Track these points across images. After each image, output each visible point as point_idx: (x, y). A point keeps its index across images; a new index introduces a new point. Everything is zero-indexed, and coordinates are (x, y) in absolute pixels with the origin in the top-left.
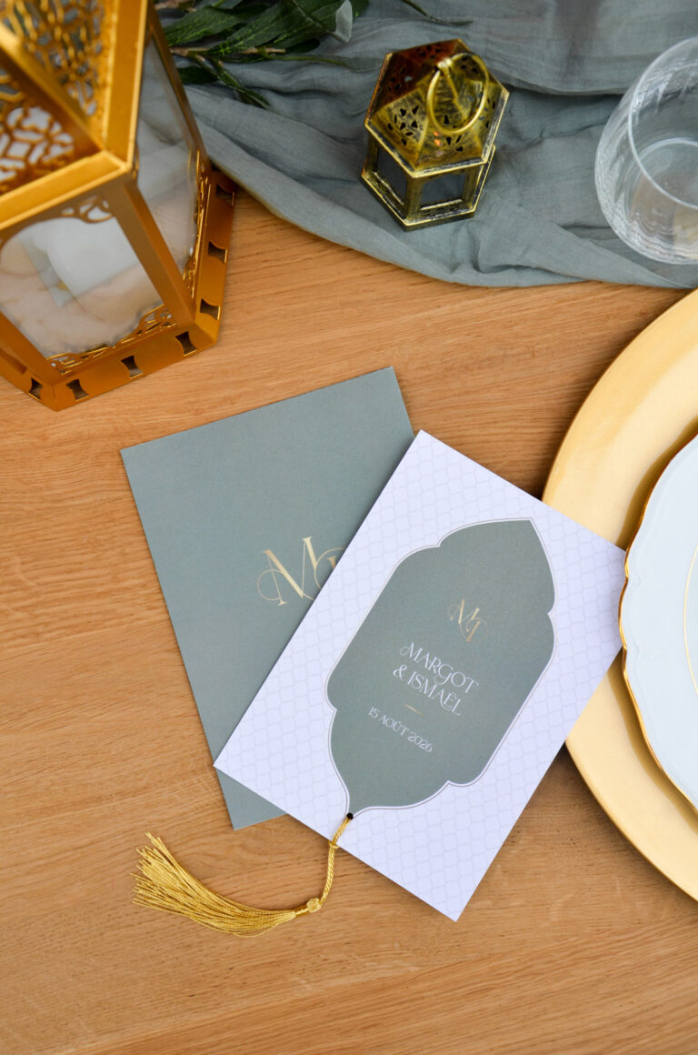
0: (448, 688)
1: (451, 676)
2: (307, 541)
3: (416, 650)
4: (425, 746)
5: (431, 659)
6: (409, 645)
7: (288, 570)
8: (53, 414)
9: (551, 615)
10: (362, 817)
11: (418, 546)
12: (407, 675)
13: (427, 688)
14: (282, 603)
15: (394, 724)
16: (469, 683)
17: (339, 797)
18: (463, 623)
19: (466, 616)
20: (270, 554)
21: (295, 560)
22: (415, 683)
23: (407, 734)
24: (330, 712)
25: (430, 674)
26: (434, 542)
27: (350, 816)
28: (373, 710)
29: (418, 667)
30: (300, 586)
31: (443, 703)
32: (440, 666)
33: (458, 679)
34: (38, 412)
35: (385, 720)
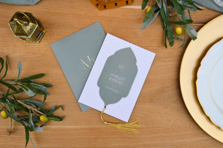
0: (120, 80)
1: (120, 78)
2: (88, 56)
3: (113, 74)
4: (117, 92)
5: (116, 76)
6: (111, 73)
7: (85, 62)
8: (99, 11)
9: (136, 64)
10: (107, 107)
11: (110, 55)
12: (112, 79)
13: (116, 81)
14: (85, 69)
15: (111, 89)
16: (123, 79)
17: (102, 104)
18: (121, 68)
19: (121, 66)
20: (81, 60)
21: (86, 61)
22: (113, 80)
23: (113, 90)
24: (98, 88)
25: (116, 78)
26: (113, 54)
27: (105, 107)
28: (106, 87)
29: (114, 77)
30: (88, 65)
31: (119, 83)
32: (118, 77)
33: (121, 78)
34: (96, 10)
35: (109, 88)
